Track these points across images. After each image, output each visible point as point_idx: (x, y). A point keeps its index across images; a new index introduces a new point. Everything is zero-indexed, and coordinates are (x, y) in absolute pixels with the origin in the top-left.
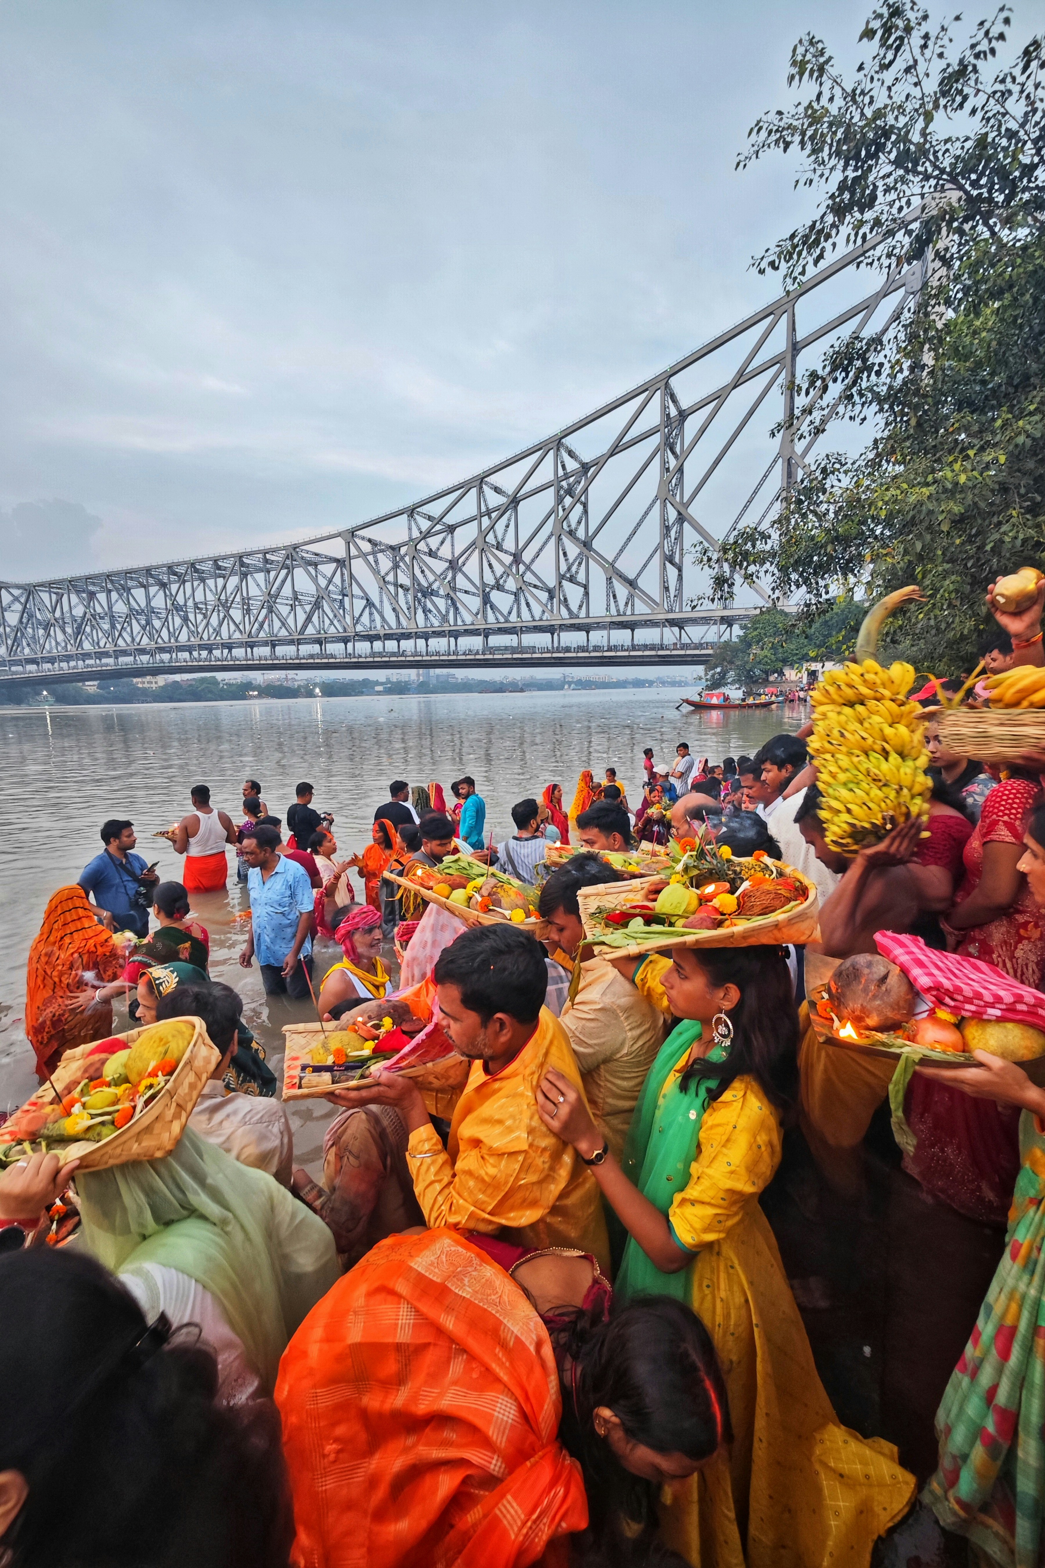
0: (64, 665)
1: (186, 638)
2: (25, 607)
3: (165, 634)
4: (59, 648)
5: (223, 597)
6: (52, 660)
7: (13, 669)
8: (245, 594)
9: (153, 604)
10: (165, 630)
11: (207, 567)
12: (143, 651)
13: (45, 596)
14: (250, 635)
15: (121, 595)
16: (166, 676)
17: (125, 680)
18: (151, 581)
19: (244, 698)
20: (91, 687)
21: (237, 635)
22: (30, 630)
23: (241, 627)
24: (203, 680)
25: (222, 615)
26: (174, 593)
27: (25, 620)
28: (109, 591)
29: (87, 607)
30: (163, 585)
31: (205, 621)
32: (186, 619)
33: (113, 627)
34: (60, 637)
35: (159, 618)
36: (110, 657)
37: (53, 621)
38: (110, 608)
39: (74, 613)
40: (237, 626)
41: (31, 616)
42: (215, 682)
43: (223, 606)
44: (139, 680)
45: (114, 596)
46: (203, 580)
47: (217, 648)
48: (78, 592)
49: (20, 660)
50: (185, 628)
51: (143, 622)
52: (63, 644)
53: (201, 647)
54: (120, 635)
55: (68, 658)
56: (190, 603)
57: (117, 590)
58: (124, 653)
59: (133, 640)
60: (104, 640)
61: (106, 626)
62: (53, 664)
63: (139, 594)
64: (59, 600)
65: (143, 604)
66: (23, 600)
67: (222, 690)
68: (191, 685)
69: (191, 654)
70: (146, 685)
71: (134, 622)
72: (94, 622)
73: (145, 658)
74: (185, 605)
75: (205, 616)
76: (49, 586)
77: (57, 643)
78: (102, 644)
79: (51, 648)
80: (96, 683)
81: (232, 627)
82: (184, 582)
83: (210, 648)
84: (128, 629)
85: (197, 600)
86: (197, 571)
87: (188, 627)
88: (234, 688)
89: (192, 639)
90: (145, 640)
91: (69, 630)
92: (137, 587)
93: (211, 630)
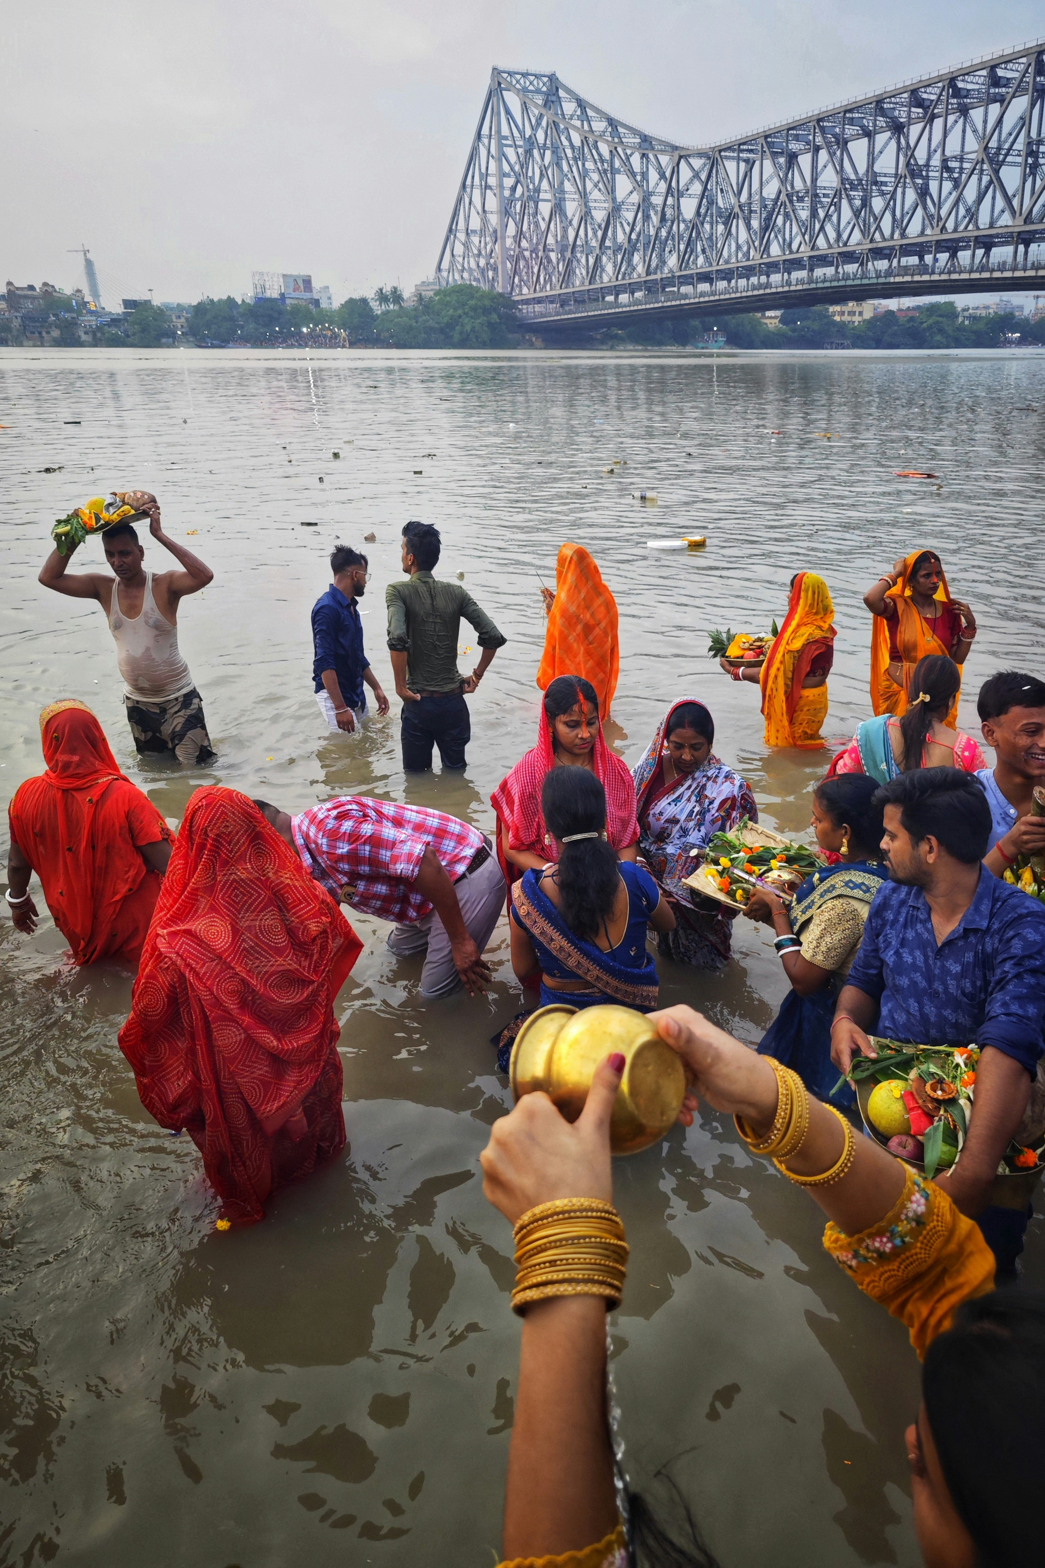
0: (742, 282)
1: (919, 228)
2: (705, 189)
3: (886, 224)
4: (740, 255)
5: (993, 144)
6: (727, 275)
7: (683, 289)
8: (1034, 134)
9: (877, 168)
10: (888, 216)
11: (975, 83)
12: (849, 257)
13: (731, 166)
14: (1028, 220)
15: (832, 155)
16: (876, 302)
17: (818, 308)
18: (881, 121)
19: (993, 343)
20: (772, 319)
21: (1006, 220)
22: (707, 226)
23: (1016, 203)
24: (932, 309)
25: (985, 179)
26: (912, 144)
27: (703, 211)
28: (817, 149)
29: (783, 181)
30: (898, 129)
31: (955, 194)
32: (923, 193)
33: (814, 214)
34: (743, 235)
35: (883, 194)
36: (803, 268)
37: (737, 210)
38: (814, 180)
39: (765, 194)
40: (1008, 200)
41: (712, 202)
42: (950, 312)
43: (991, 161)
44: (838, 308)
45: (823, 155)
46: (964, 111)
47: (964, 248)
48: (774, 155)
49: (691, 276)
50: (920, 211)
51: (858, 203)
52: (745, 249)
53: (940, 246)
54: (822, 228)
55: (748, 271)
56: (936, 161)
57: (828, 145)
58: (823, 260)
59: (839, 235)
60: (799, 239)
61: (804, 214)
62: (729, 281)
63: (858, 148)
64: (748, 173)
65: (862, 169)
66: (703, 176)
67: (961, 329)
68: (912, 319)
69: (921, 258)
70: (846, 318)
71: (845, 203)
72: (789, 209)
73: (851, 268)
74: (927, 165)
75: (956, 183)
76: (738, 147)
77: (738, 247)
78: (795, 246)
79: (730, 256)
80: (778, 313)
81: (1000, 203)
82: (933, 117)
83: (952, 247)
84: (835, 218)
85: (948, 153)
86: (957, 93)
87: (925, 208)
88: (981, 326)
89: (928, 231)
90: (857, 236)
91: (755, 224)
92: (857, 137)
93: (962, 211)
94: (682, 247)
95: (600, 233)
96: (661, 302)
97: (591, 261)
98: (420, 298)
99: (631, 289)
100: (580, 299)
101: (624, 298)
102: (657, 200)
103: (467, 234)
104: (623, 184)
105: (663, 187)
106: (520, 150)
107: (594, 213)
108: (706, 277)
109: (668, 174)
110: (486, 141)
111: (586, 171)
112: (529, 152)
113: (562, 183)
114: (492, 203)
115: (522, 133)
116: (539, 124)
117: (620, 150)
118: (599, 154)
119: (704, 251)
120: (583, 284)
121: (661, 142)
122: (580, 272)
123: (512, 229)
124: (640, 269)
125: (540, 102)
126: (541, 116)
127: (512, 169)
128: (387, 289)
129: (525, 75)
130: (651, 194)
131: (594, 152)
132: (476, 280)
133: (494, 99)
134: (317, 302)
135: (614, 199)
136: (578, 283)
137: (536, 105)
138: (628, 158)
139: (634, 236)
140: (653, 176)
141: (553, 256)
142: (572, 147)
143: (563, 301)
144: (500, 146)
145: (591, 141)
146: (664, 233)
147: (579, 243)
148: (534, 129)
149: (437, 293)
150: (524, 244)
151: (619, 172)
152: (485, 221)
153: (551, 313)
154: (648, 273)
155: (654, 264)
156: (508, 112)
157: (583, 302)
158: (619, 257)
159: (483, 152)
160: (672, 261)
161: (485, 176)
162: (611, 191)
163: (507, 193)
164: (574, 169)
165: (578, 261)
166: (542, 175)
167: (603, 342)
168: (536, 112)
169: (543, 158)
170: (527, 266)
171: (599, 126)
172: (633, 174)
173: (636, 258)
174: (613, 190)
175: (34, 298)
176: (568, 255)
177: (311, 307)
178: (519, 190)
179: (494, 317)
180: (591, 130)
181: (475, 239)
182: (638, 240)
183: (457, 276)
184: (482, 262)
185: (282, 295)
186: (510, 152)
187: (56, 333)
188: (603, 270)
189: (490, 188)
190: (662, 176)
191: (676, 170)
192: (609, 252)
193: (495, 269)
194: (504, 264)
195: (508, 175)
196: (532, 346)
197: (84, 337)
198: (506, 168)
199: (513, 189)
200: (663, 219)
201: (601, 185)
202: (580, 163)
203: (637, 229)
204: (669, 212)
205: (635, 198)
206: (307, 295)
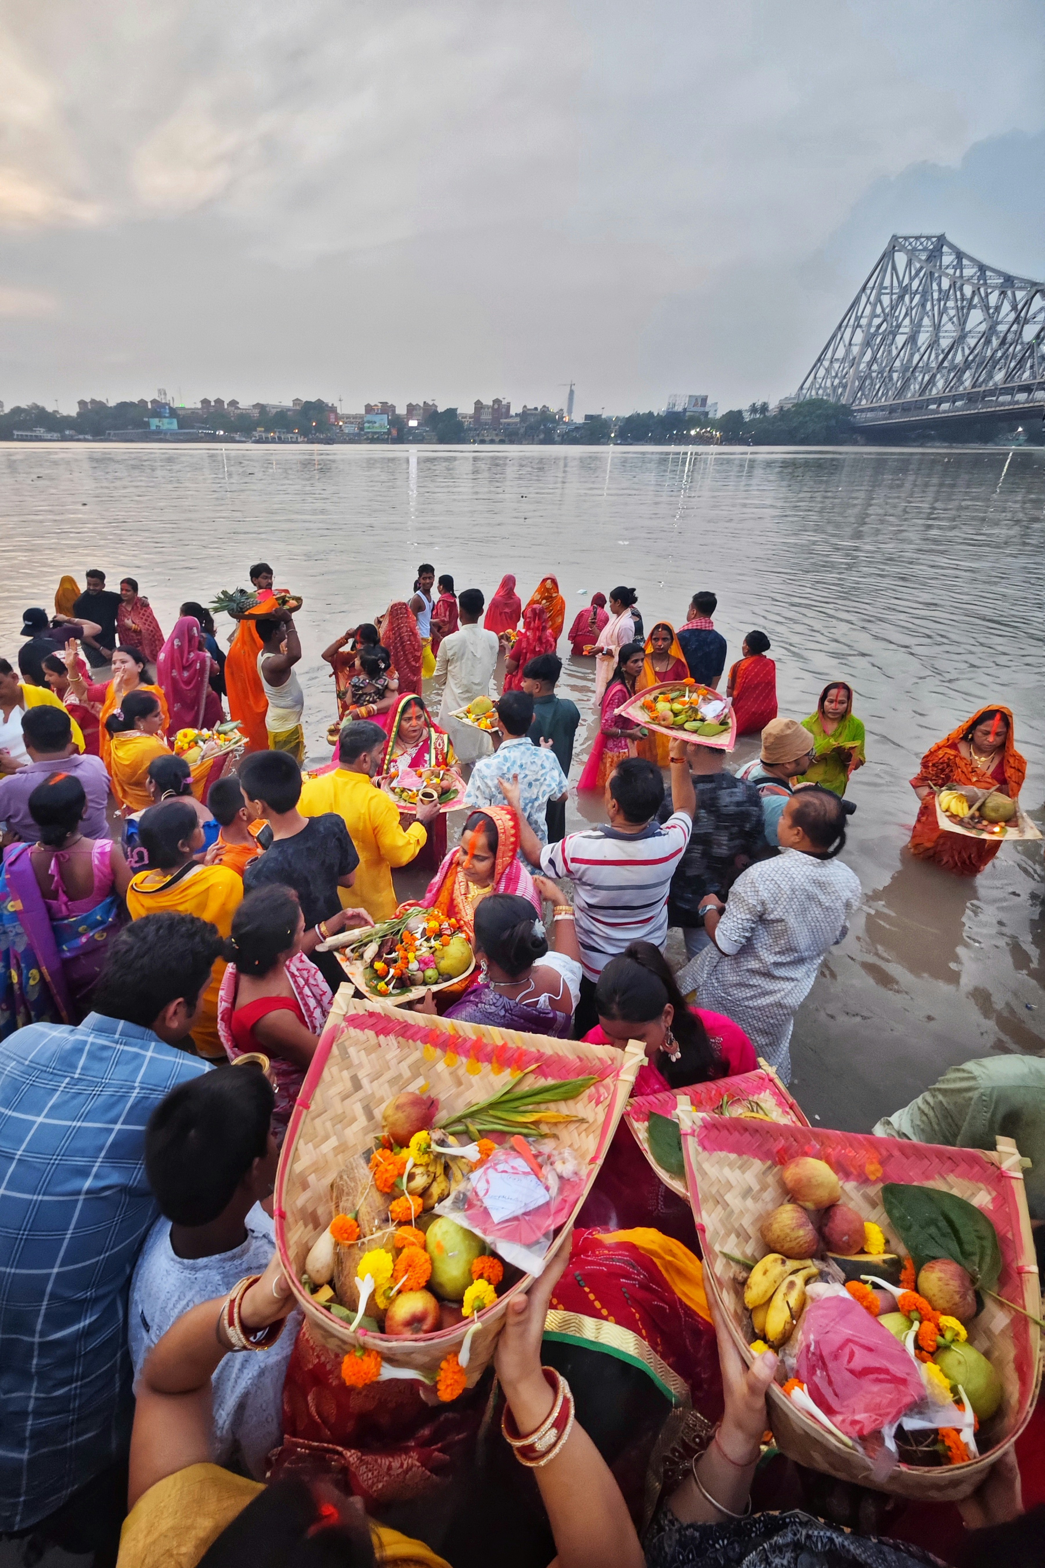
94: (1013, 364)
95: (941, 357)
96: (980, 409)
97: (927, 378)
98: (781, 408)
99: (954, 399)
100: (906, 408)
101: (945, 406)
102: (1002, 328)
103: (831, 362)
104: (976, 317)
105: (1013, 315)
106: (894, 297)
107: (942, 341)
108: (1027, 389)
109: (1019, 307)
110: (868, 292)
111: (946, 309)
112: (901, 298)
113: (922, 319)
114: (859, 337)
115: (900, 283)
116: (917, 274)
117: (982, 290)
118: (962, 295)
119: (1032, 367)
120: (913, 396)
121: (1022, 280)
122: (915, 387)
123: (868, 356)
124: (968, 383)
125: (924, 258)
126: (921, 268)
127: (883, 310)
128: (759, 404)
129: (917, 238)
130: (998, 323)
131: (958, 293)
132: (828, 395)
133: (886, 259)
134: (707, 413)
135: (963, 329)
136: (909, 395)
137: (920, 260)
138: (987, 295)
139: (971, 358)
140: (1006, 307)
141: (895, 376)
142: (940, 290)
143: (892, 409)
144: (879, 294)
145: (958, 285)
146: (999, 354)
147: (921, 364)
148: (912, 279)
149: (795, 405)
150: (875, 367)
151: (975, 307)
152: (848, 351)
153: (880, 419)
154: (974, 386)
155: (981, 379)
156: (894, 268)
157: (909, 410)
158: (952, 375)
159: (864, 299)
160: (999, 376)
161: (858, 319)
162: (963, 322)
163: (873, 330)
164: (936, 308)
165: (915, 379)
166: (906, 315)
167: (914, 440)
168: (918, 265)
169: (911, 301)
170: (872, 384)
171: (969, 272)
172: (988, 308)
173: (967, 374)
174: (965, 322)
175: (535, 415)
176: (909, 374)
177: (702, 417)
178: (884, 326)
179: (833, 422)
180: (961, 276)
181: (836, 365)
182: (973, 361)
183: (813, 393)
184: (837, 381)
185: (685, 410)
186: (886, 300)
187: (542, 436)
188: (934, 385)
189: (861, 327)
190: (1014, 308)
191: (1028, 303)
192: (945, 371)
193: (845, 387)
194: (853, 382)
195: (878, 316)
196: (855, 443)
197: (557, 438)
198: (879, 310)
199: (879, 326)
200: (1003, 342)
201: (955, 319)
202: (942, 303)
203: (976, 352)
204: (1010, 337)
205: (983, 327)
206: (701, 409)
